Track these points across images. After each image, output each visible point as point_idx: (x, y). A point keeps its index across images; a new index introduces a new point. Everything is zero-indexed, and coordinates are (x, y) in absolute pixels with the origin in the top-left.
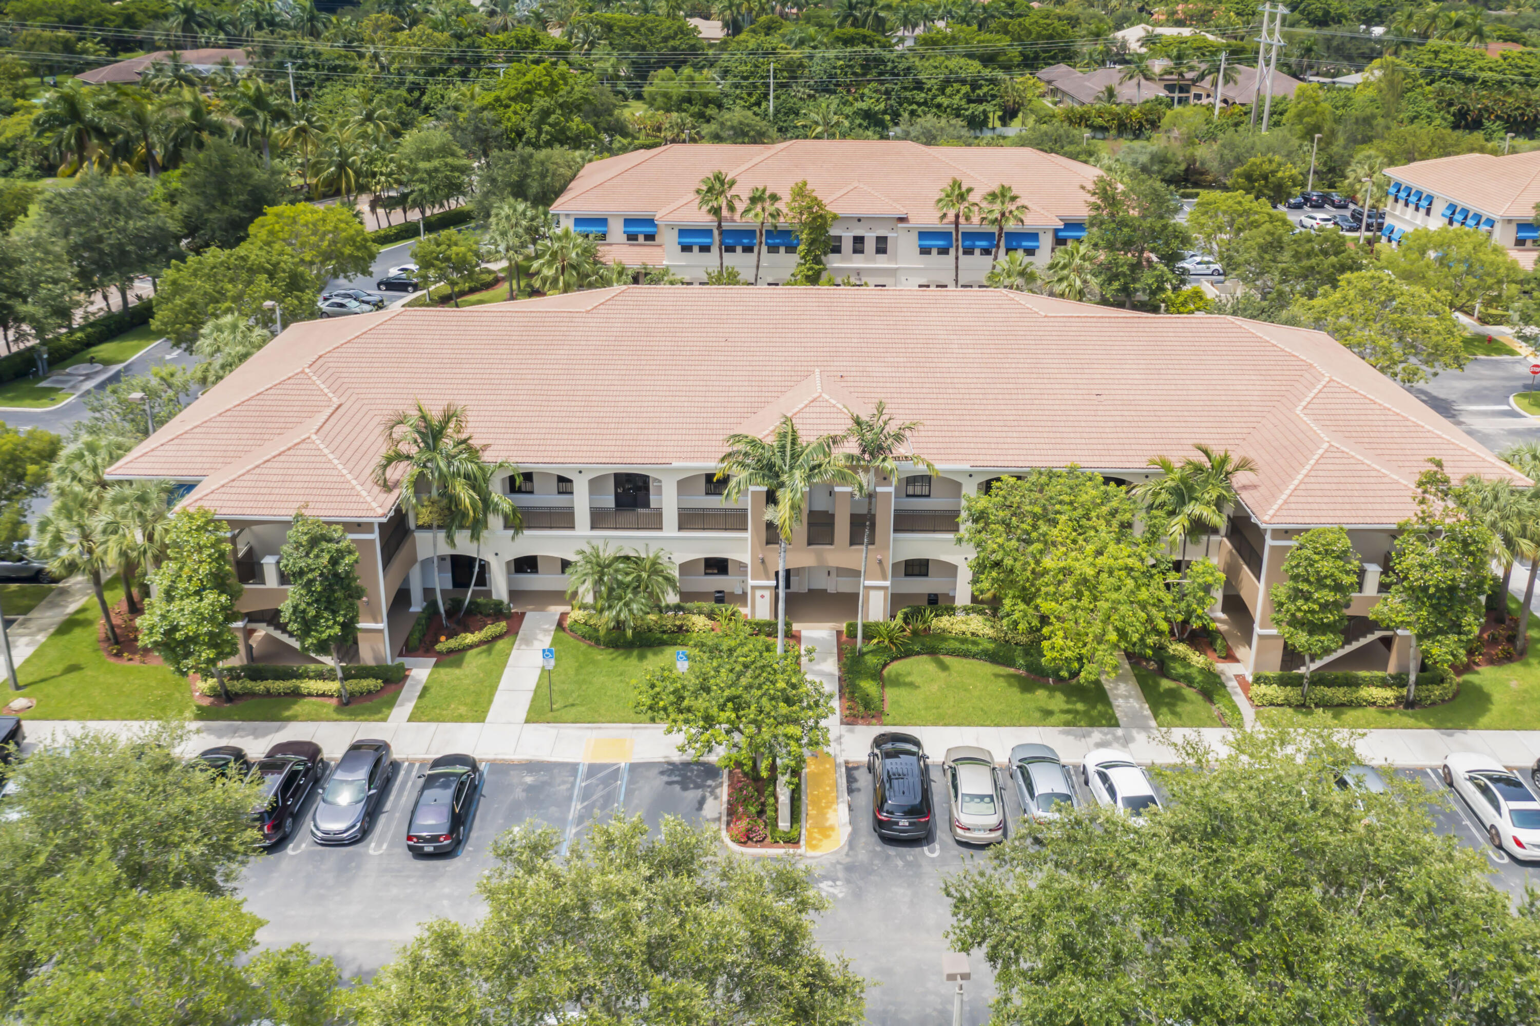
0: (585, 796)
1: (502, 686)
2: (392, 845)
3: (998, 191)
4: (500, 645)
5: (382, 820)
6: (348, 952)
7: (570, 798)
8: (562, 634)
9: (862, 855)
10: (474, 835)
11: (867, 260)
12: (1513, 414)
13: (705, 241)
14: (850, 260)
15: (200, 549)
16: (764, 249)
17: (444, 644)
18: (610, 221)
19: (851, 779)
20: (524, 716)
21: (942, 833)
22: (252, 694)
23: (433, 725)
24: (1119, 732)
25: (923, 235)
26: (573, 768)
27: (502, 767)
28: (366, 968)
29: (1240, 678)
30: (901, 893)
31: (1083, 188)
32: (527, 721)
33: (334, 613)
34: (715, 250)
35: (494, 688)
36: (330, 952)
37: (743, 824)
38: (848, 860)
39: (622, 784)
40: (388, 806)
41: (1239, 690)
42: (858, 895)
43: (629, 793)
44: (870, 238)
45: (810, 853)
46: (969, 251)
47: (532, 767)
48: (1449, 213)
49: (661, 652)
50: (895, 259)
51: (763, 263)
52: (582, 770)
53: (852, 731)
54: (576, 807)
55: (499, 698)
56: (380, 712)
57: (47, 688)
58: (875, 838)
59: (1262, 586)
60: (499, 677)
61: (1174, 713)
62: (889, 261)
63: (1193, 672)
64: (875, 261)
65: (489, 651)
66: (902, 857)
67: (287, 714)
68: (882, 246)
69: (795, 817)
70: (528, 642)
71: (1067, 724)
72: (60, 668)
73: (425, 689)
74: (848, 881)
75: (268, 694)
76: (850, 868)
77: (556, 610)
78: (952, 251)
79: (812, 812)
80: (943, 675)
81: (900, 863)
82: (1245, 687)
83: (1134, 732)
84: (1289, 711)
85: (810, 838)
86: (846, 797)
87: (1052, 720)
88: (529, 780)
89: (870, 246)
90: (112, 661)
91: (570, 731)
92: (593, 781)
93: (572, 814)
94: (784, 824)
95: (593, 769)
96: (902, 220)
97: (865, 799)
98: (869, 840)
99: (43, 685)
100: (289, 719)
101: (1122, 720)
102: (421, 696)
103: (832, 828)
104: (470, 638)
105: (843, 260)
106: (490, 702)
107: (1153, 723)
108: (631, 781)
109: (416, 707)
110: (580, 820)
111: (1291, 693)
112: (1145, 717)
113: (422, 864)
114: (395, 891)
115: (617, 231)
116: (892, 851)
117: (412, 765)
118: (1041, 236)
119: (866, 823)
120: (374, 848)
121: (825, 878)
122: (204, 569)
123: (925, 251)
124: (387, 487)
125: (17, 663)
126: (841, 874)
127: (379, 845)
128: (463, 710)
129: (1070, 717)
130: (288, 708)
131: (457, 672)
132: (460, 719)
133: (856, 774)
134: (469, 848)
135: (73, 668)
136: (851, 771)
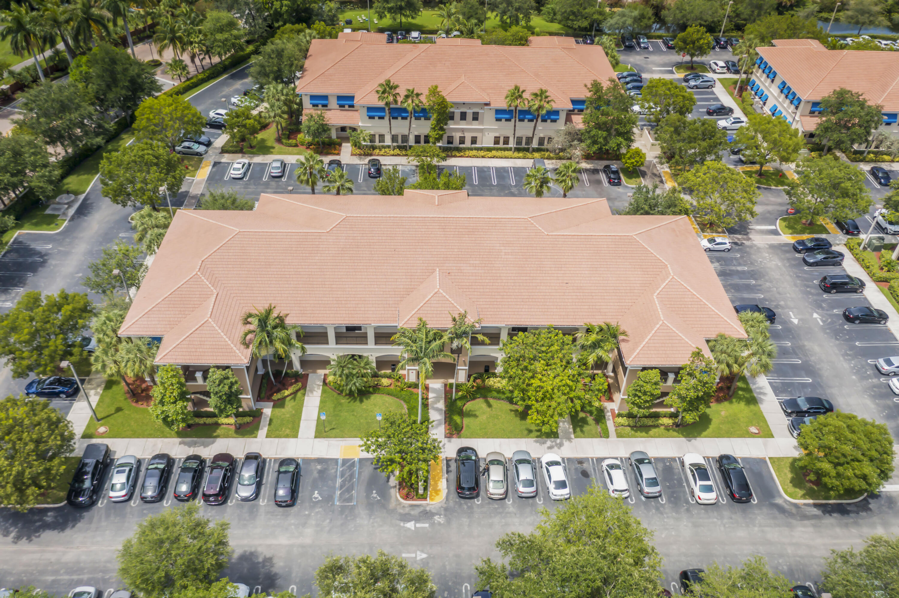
0: (342, 475)
1: (303, 417)
2: (268, 501)
3: (539, 93)
4: (299, 394)
5: (263, 488)
6: (260, 549)
7: (336, 476)
8: (326, 388)
9: (451, 504)
10: (300, 495)
11: (467, 124)
12: (775, 233)
13: (382, 114)
14: (458, 124)
15: (172, 384)
16: (413, 118)
17: (276, 397)
18: (330, 97)
19: (448, 466)
20: (313, 434)
21: (482, 493)
22: (198, 424)
23: (277, 440)
24: (558, 441)
25: (498, 111)
26: (336, 461)
27: (308, 461)
28: (268, 556)
29: (612, 411)
30: (465, 520)
31: (586, 86)
32: (315, 437)
33: (232, 405)
34: (387, 118)
35: (300, 419)
36: (253, 550)
37: (405, 491)
38: (445, 506)
39: (356, 469)
40: (264, 481)
41: (611, 418)
42: (449, 521)
43: (360, 473)
44: (469, 112)
45: (432, 503)
46: (521, 120)
47: (320, 461)
48: (782, 86)
49: (369, 397)
50: (482, 123)
51: (413, 126)
52: (340, 462)
53: (450, 441)
54: (339, 481)
55: (302, 424)
56: (253, 433)
57: (110, 420)
58: (456, 495)
59: (625, 380)
60: (301, 413)
61: (582, 431)
62: (479, 124)
63: (593, 409)
64: (472, 125)
65: (294, 398)
66: (466, 504)
67: (215, 434)
68: (476, 117)
69: (425, 489)
70: (312, 391)
71: (537, 437)
72: (113, 410)
73: (271, 420)
74: (445, 516)
75: (205, 424)
76: (446, 509)
77: (321, 372)
78: (513, 120)
79: (432, 483)
80: (489, 409)
81: (465, 507)
82: (614, 416)
83: (564, 440)
84: (629, 428)
85: (431, 495)
86: (446, 475)
87: (531, 435)
88: (319, 467)
89: (469, 117)
90: (134, 404)
91: (334, 442)
92: (344, 467)
93: (338, 485)
94: (421, 492)
95: (345, 461)
96: (487, 104)
97: (453, 476)
98: (454, 495)
99: (108, 418)
100: (217, 437)
101: (560, 434)
102: (270, 424)
103: (439, 490)
104: (287, 393)
105: (455, 124)
106: (299, 426)
107: (572, 436)
108: (360, 468)
109: (268, 430)
110: (341, 487)
111: (631, 422)
112: (570, 433)
113: (281, 509)
114: (273, 522)
115: (333, 103)
116: (463, 501)
117: (270, 460)
118: (561, 113)
119: (453, 487)
120: (262, 502)
121: (436, 514)
122: (175, 394)
123: (498, 120)
124: (247, 346)
125: (94, 405)
126: (443, 512)
127: (263, 501)
128: (288, 431)
129: (539, 433)
130: (215, 432)
131: (283, 410)
132: (287, 436)
133: (450, 463)
134: (299, 502)
135: (119, 410)
136: (448, 461)
